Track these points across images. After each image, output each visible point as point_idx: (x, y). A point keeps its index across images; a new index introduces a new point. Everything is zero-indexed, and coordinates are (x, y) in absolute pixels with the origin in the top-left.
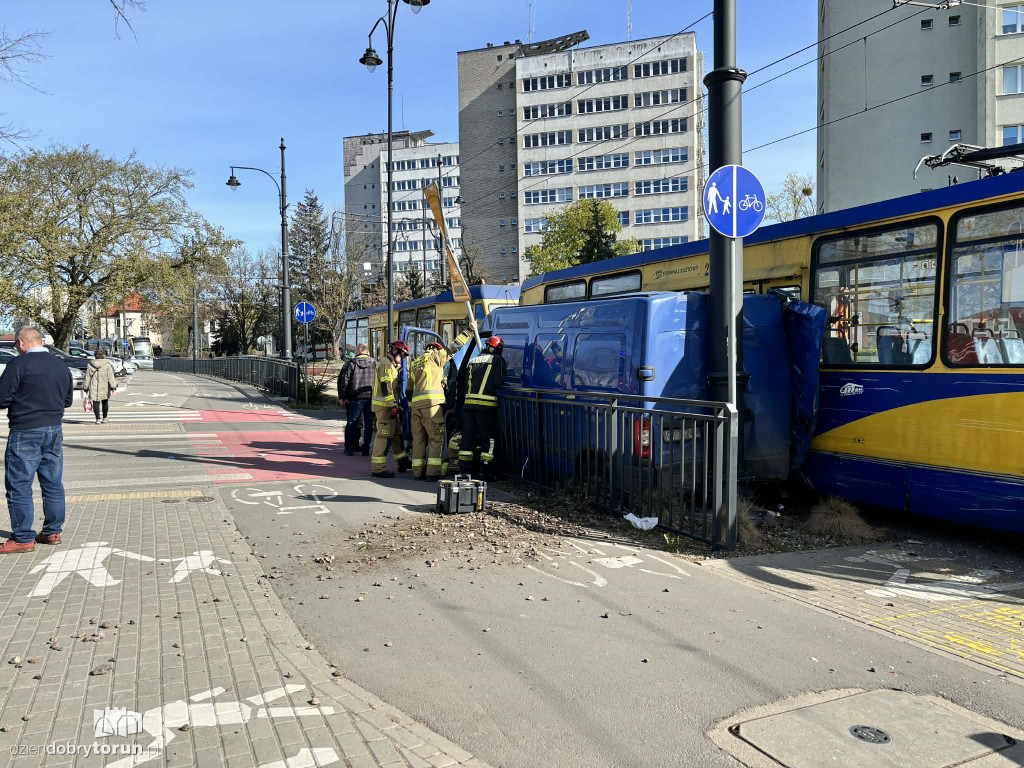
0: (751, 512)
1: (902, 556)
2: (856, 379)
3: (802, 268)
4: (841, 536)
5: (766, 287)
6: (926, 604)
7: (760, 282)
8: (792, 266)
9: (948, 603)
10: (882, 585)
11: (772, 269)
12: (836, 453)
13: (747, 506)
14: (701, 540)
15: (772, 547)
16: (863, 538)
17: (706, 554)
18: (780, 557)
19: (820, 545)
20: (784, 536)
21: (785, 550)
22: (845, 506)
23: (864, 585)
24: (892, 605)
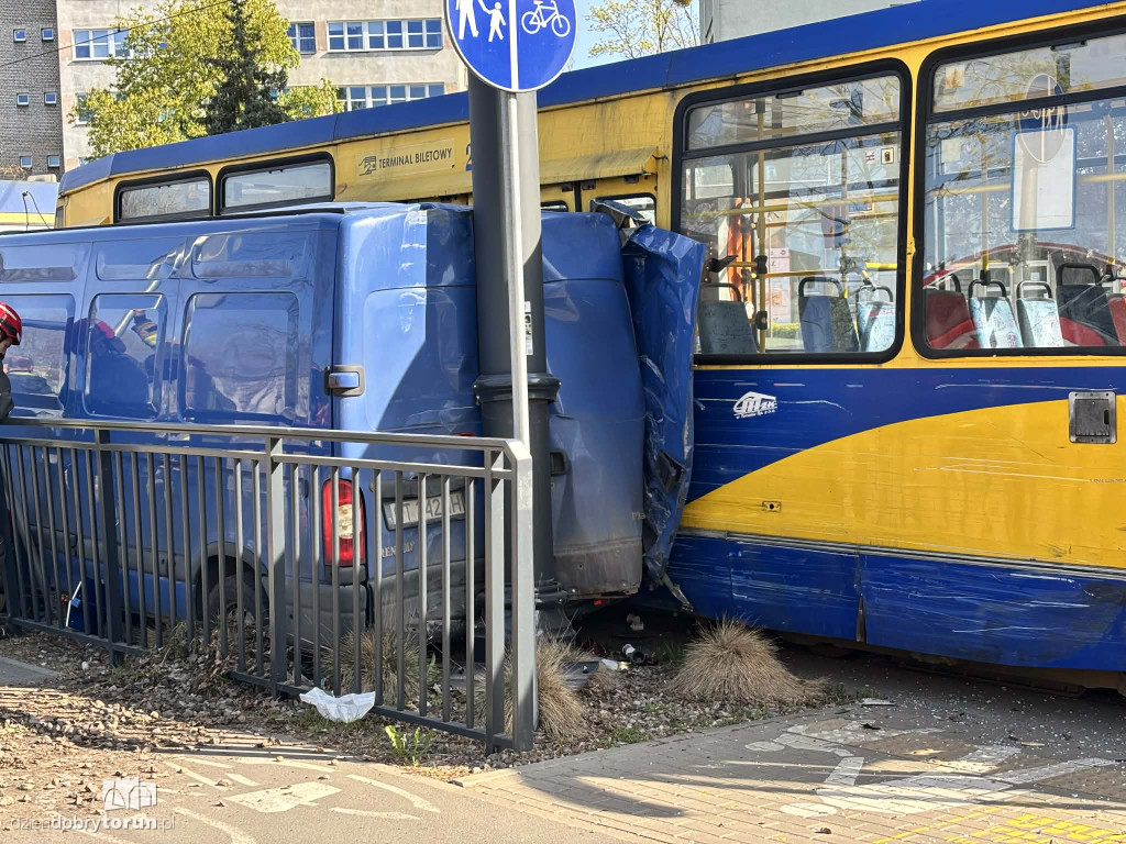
0: (569, 664)
1: (851, 731)
2: (763, 384)
3: (657, 159)
4: (741, 702)
5: (588, 197)
6: (889, 822)
7: (577, 186)
8: (637, 154)
9: (927, 815)
10: (813, 792)
11: (598, 160)
12: (729, 533)
13: (558, 651)
14: (463, 733)
15: (608, 734)
16: (781, 702)
17: (472, 761)
18: (623, 753)
19: (701, 723)
20: (633, 709)
21: (631, 738)
22: (750, 640)
23: (779, 796)
24: (827, 831)
